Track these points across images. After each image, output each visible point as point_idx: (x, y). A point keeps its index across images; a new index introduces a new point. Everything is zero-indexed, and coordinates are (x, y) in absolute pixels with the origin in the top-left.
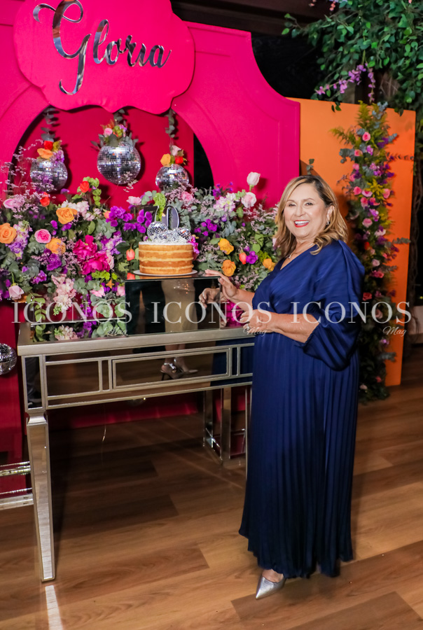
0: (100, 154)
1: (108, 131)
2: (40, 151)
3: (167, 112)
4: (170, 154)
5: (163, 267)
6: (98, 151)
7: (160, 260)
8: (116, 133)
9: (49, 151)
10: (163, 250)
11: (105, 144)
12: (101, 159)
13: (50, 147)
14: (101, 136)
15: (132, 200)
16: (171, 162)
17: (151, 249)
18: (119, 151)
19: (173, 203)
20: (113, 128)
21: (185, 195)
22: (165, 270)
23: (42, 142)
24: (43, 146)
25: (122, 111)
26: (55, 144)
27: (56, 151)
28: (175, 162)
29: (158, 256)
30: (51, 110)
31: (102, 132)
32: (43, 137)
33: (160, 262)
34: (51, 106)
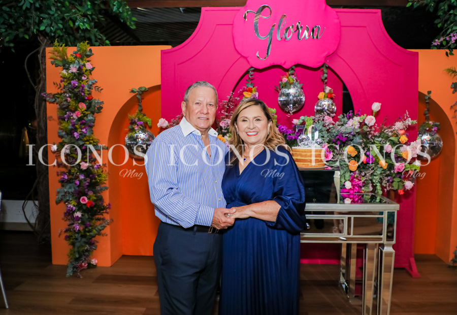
0: (280, 93)
1: (285, 79)
2: (245, 93)
3: (322, 66)
4: (324, 92)
5: (304, 162)
6: (279, 93)
7: (303, 158)
8: (289, 80)
9: (250, 93)
10: (305, 152)
11: (283, 87)
12: (281, 96)
13: (250, 90)
14: (280, 82)
15: (295, 121)
16: (325, 97)
17: (298, 151)
18: (292, 91)
19: (317, 123)
20: (288, 78)
21: (326, 117)
22: (305, 165)
23: (246, 88)
24: (247, 91)
25: (294, 67)
26: (253, 89)
27: (254, 93)
28: (327, 97)
29: (301, 156)
30: (252, 69)
31: (282, 81)
32: (247, 85)
33: (302, 159)
34: (252, 67)
